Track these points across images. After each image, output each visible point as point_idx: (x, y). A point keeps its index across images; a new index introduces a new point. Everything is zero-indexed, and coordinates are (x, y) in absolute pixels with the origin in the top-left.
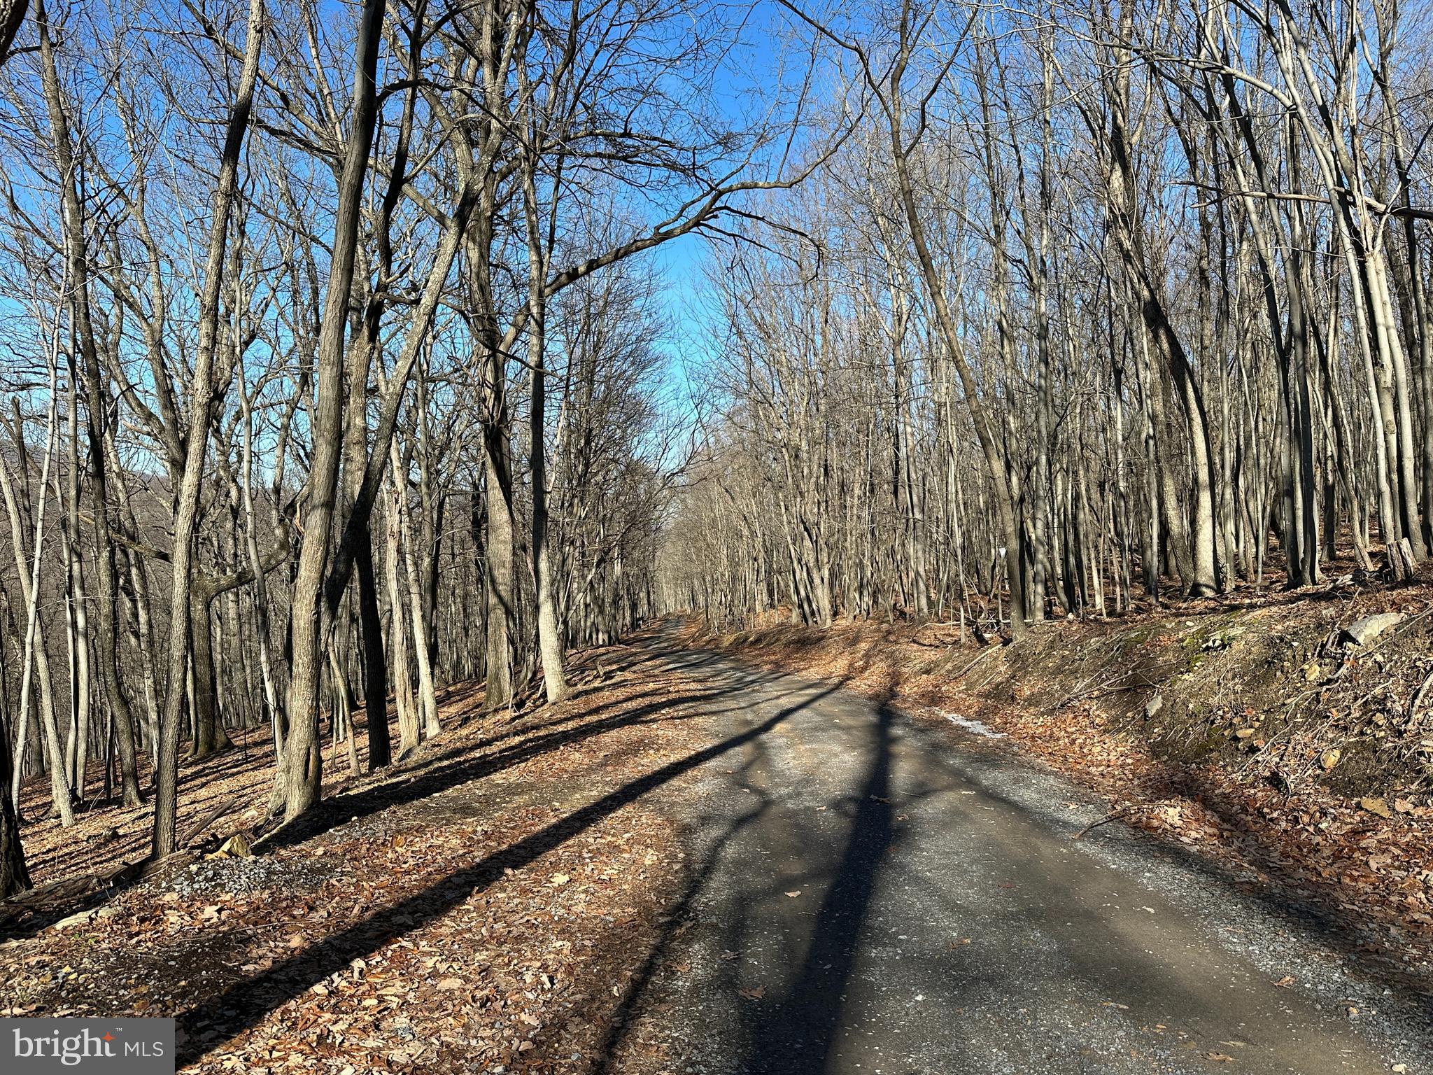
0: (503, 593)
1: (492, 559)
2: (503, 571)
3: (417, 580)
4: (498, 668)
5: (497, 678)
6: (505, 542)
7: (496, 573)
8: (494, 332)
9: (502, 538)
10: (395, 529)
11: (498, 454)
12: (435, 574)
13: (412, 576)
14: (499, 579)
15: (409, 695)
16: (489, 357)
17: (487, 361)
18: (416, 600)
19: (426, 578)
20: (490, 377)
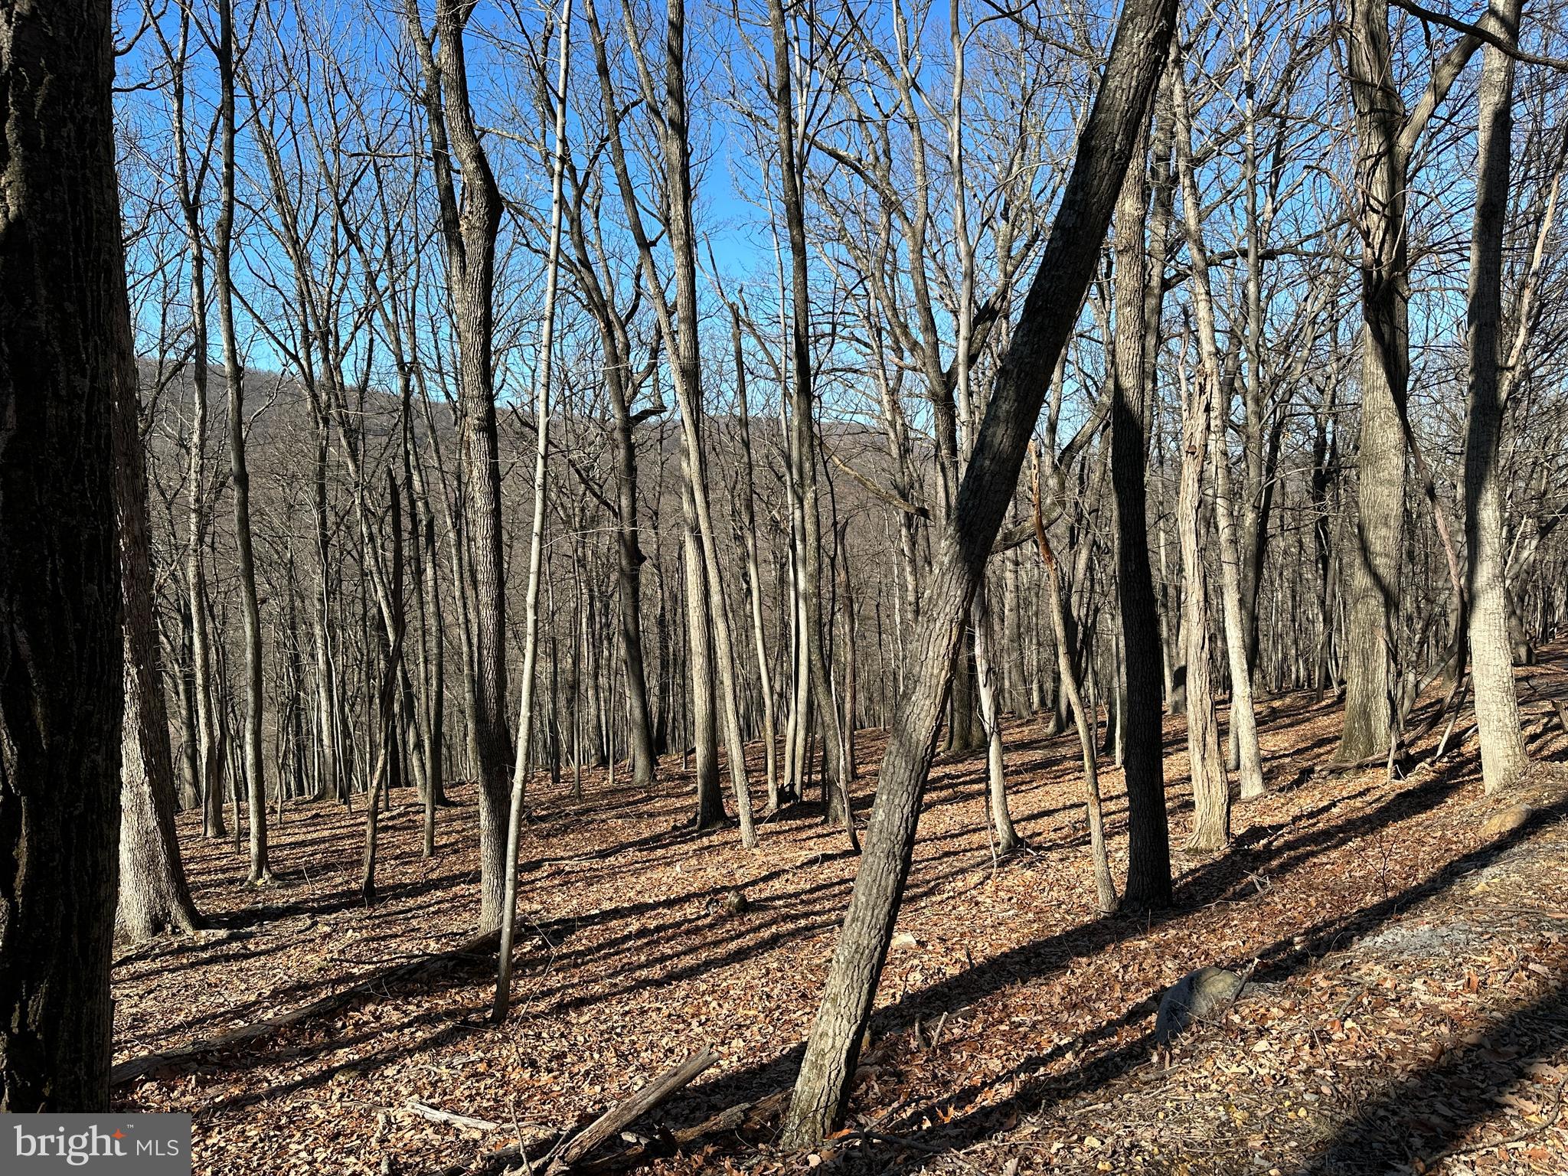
0: (1382, 571)
1: (1366, 512)
2: (1383, 532)
3: (1234, 542)
4: (1368, 696)
5: (1365, 714)
6: (1391, 482)
7: (1371, 536)
8: (1394, 112)
9: (1384, 475)
10: (1198, 441)
11: (1385, 329)
12: (1262, 538)
13: (1225, 535)
14: (1377, 546)
15: (1211, 739)
16: (1380, 155)
17: (1376, 163)
18: (1229, 576)
19: (1247, 540)
20: (1379, 192)
